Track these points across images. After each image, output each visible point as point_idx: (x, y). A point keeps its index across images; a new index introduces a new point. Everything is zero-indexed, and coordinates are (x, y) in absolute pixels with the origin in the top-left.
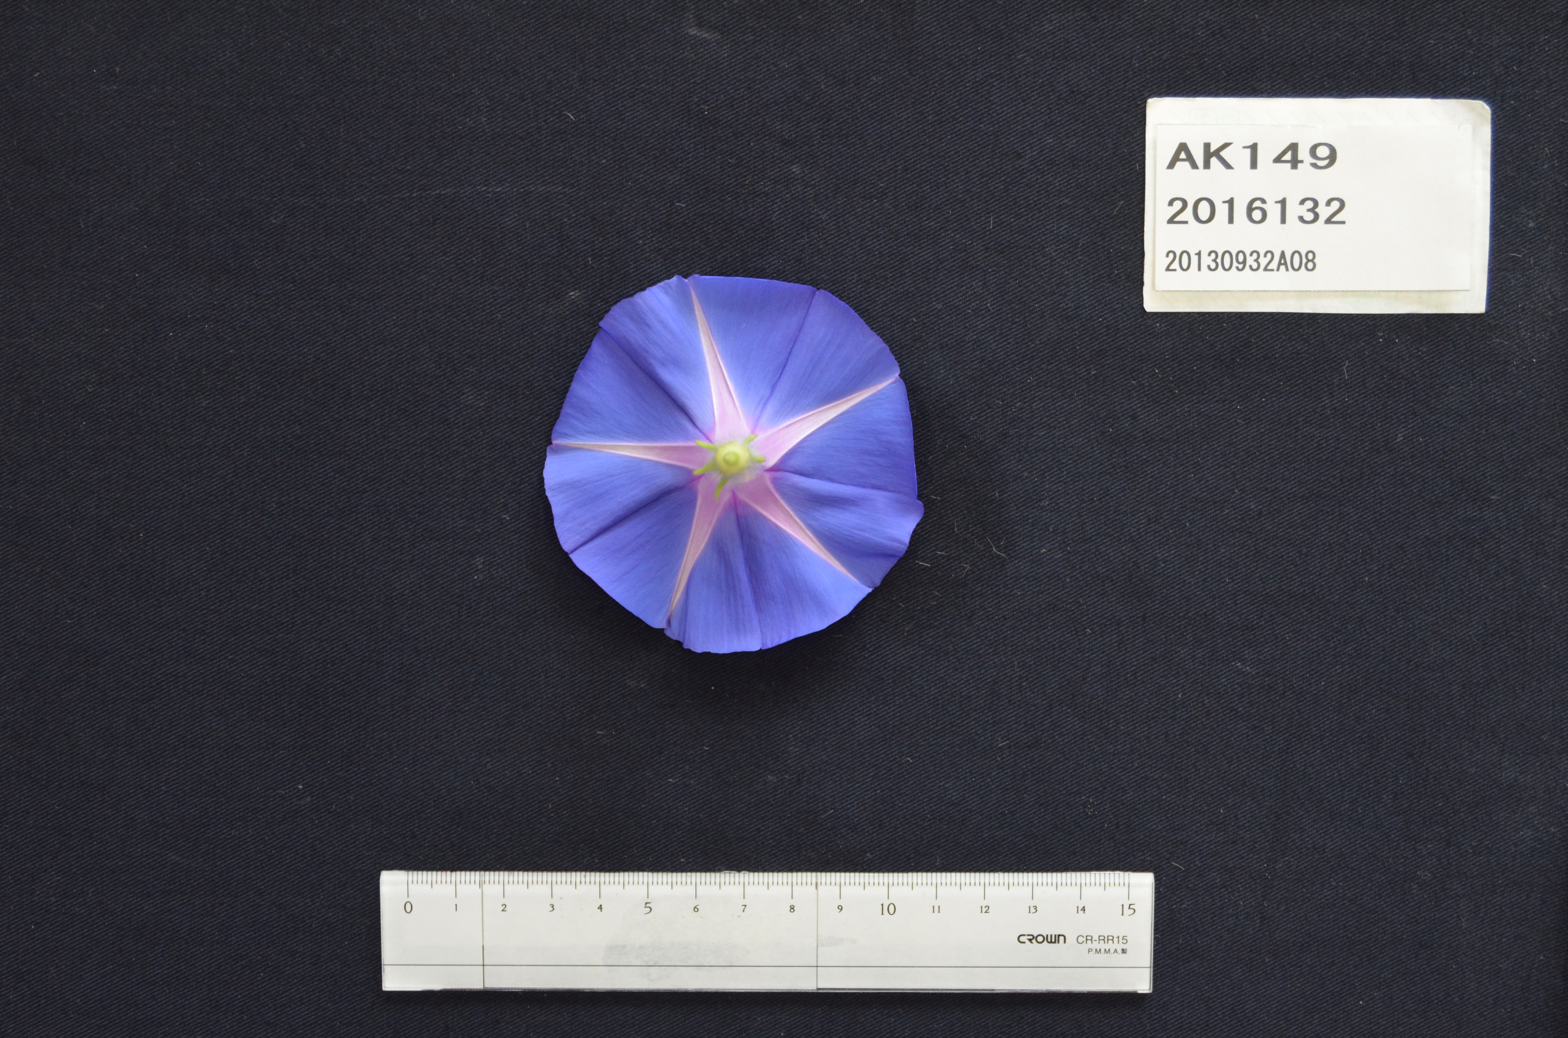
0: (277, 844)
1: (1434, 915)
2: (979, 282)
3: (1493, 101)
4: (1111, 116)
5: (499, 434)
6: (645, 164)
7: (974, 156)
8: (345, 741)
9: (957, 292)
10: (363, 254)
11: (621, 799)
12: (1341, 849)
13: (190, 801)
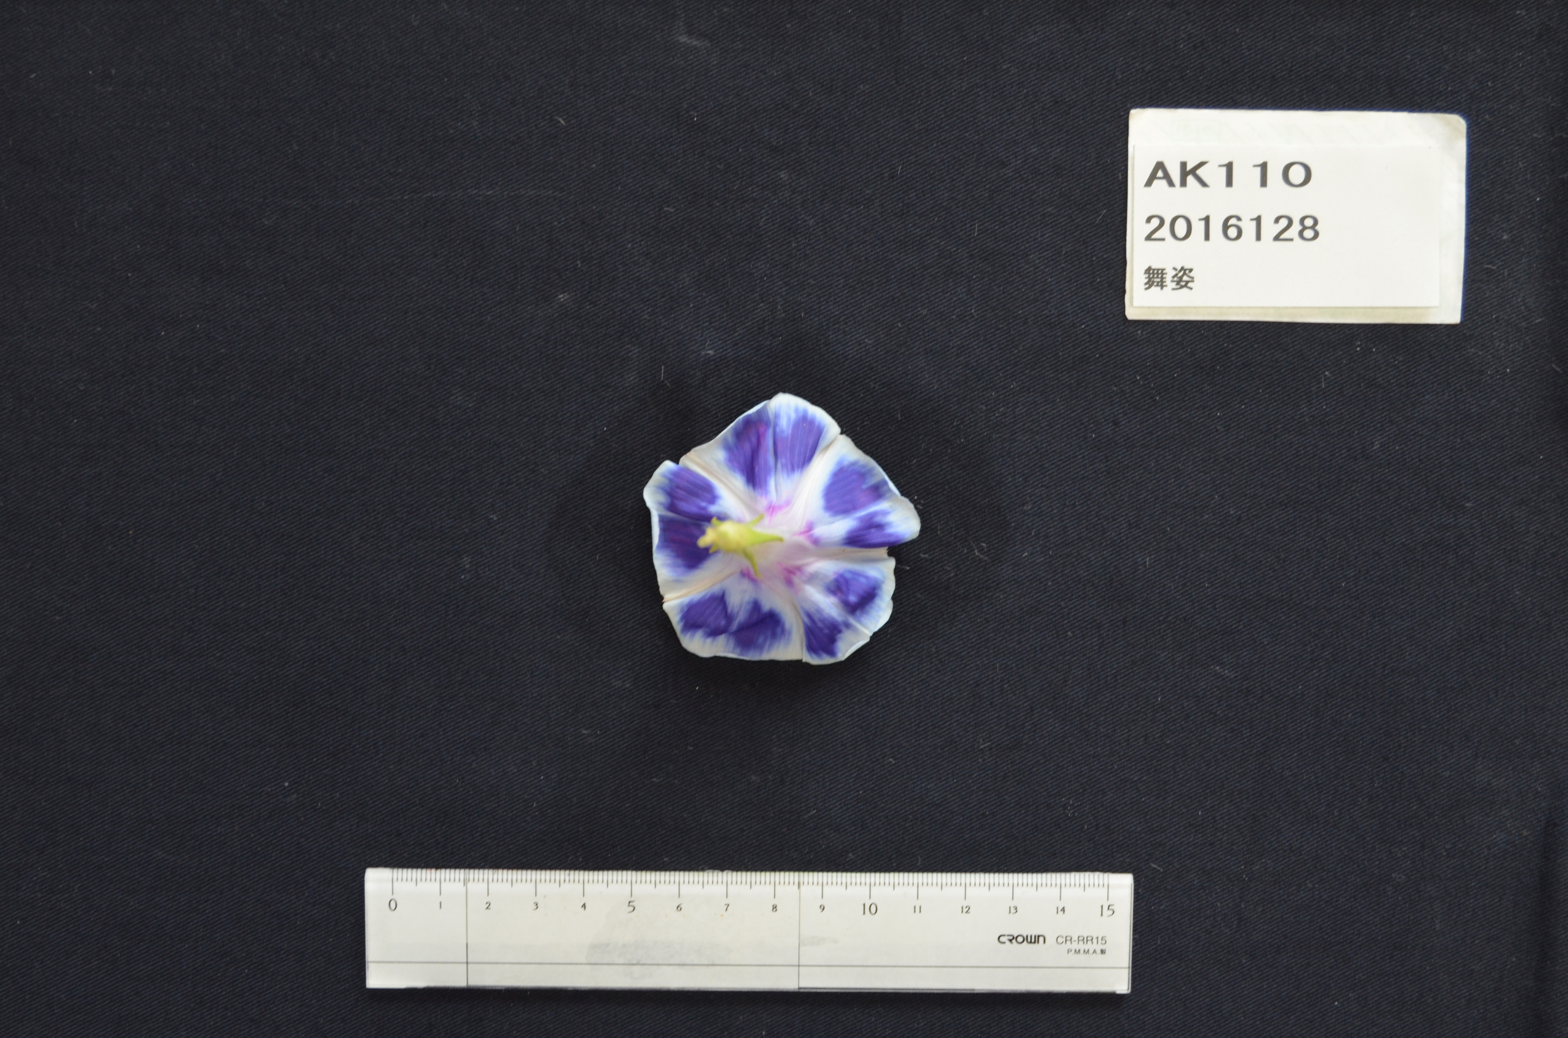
0: (262, 841)
1: (1409, 917)
2: (964, 288)
3: (1468, 116)
4: (1094, 126)
5: (488, 434)
6: (634, 168)
7: (960, 164)
8: (331, 739)
9: (941, 298)
10: (353, 256)
11: (605, 798)
12: (1316, 851)
13: (177, 797)
